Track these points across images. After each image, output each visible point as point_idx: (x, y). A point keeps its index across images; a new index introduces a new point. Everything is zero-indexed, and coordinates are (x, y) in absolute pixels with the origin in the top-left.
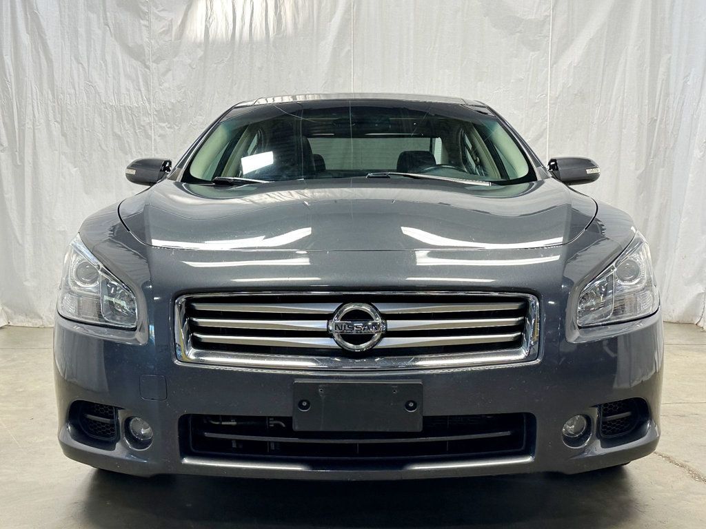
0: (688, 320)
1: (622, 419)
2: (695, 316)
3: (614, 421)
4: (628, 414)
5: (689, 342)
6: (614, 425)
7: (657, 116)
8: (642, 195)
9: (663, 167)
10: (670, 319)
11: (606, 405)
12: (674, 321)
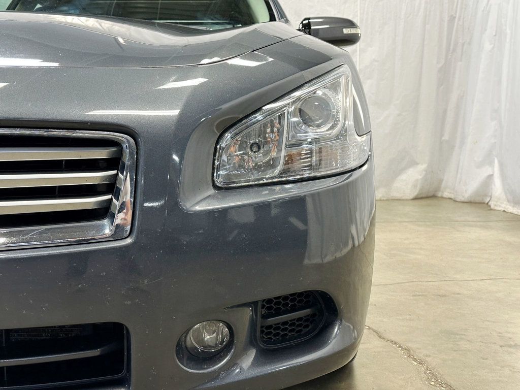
0: (478, 199)
1: (300, 319)
2: (486, 195)
3: (285, 323)
4: (307, 311)
5: (475, 219)
6: (286, 329)
7: (456, 14)
8: (442, 87)
9: (461, 61)
10: (463, 199)
11: (269, 301)
12: (466, 201)
